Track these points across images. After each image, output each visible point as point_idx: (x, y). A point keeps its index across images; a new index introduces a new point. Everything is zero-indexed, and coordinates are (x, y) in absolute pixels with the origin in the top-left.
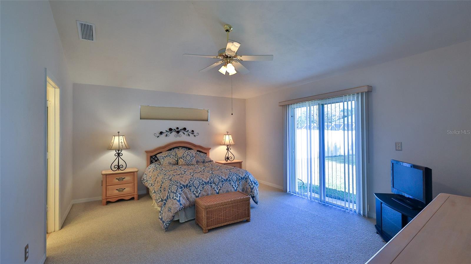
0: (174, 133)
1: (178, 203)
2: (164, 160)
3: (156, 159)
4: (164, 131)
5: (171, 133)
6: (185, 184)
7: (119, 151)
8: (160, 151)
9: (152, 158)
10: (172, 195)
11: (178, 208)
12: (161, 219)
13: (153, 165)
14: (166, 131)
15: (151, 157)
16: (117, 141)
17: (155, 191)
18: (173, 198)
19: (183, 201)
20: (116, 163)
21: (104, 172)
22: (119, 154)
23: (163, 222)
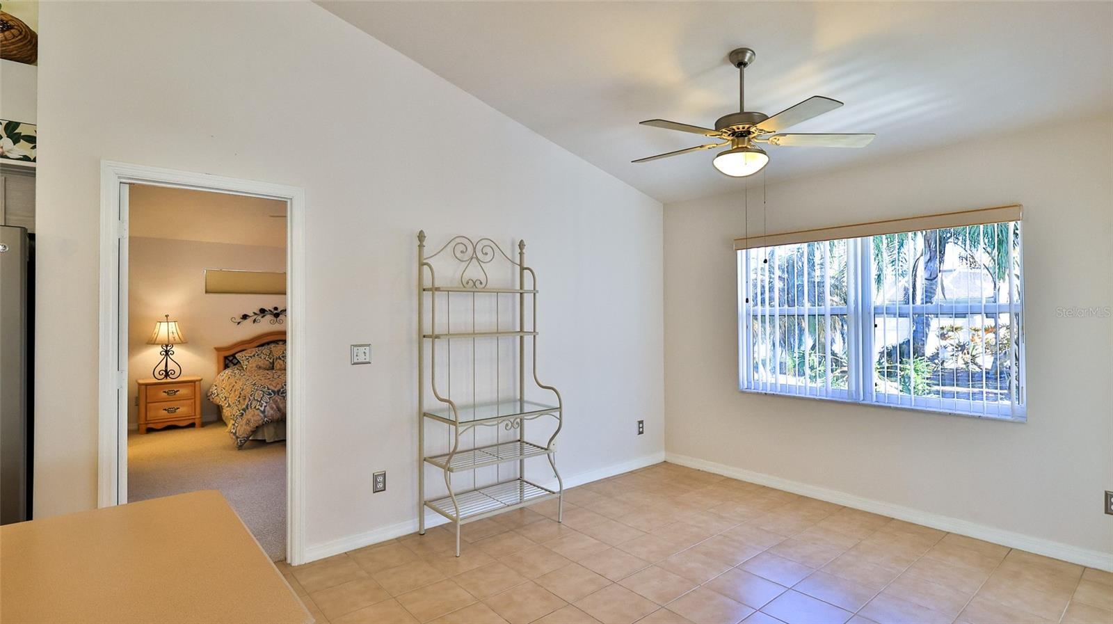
0: (269, 317)
1: (262, 415)
2: (248, 362)
3: (235, 361)
4: (251, 314)
5: (262, 317)
6: (276, 390)
7: (167, 346)
8: (243, 345)
9: (228, 360)
10: (254, 403)
11: (260, 422)
12: (235, 434)
13: (228, 371)
14: (254, 313)
15: (226, 358)
16: (164, 331)
17: (229, 404)
18: (255, 407)
19: (269, 412)
20: (162, 366)
21: (141, 381)
22: (167, 352)
23: (237, 438)
